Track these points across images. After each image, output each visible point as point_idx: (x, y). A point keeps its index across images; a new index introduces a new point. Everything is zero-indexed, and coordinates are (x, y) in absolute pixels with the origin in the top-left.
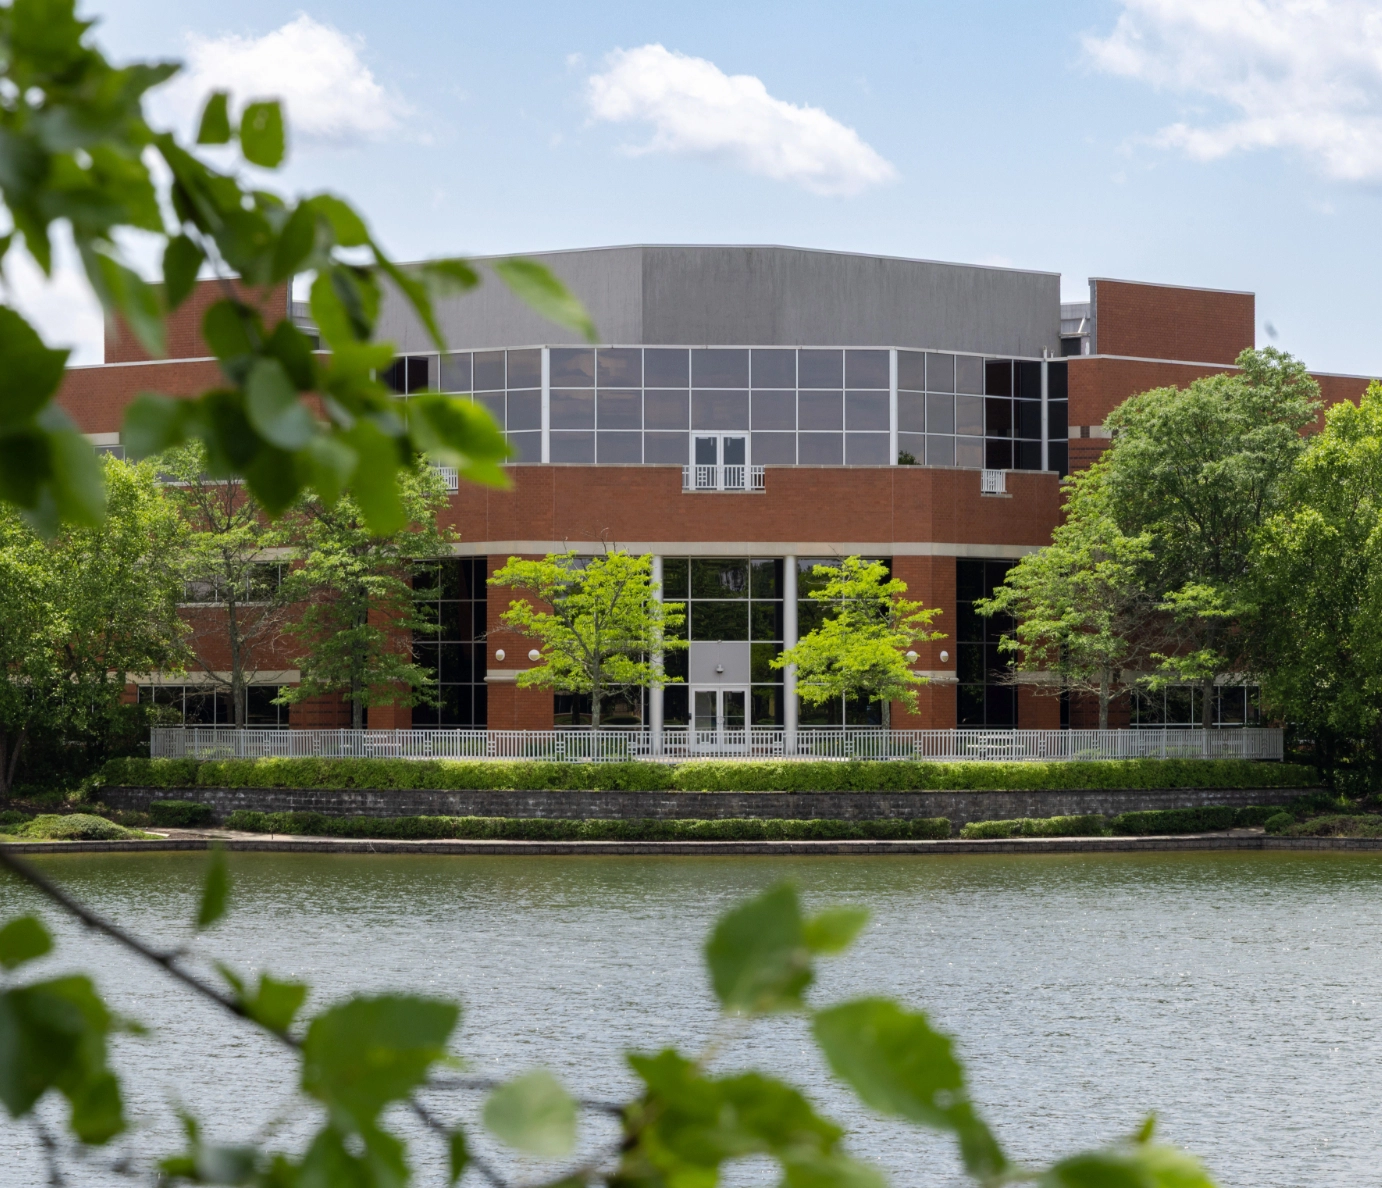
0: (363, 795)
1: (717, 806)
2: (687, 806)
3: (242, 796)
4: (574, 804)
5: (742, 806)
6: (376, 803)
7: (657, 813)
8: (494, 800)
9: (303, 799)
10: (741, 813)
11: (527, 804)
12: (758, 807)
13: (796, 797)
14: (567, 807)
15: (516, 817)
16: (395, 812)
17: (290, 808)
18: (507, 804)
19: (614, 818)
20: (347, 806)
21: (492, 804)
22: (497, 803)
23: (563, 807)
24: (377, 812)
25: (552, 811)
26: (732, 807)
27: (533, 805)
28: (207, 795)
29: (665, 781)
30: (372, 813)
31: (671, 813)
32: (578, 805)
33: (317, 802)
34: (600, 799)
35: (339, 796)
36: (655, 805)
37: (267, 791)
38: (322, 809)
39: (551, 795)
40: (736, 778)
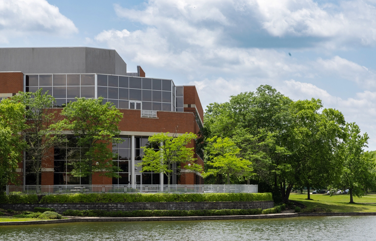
0: (116, 204)
1: (218, 206)
2: (211, 206)
3: (66, 205)
4: (183, 206)
5: (223, 206)
6: (121, 206)
7: (204, 208)
8: (161, 205)
9: (92, 206)
10: (222, 208)
11: (170, 206)
12: (226, 206)
13: (233, 203)
14: (181, 207)
15: (167, 210)
16: (128, 209)
17: (87, 209)
18: (164, 206)
19: (194, 210)
20: (110, 208)
21: (160, 206)
22: (161, 206)
23: (180, 207)
24: (122, 209)
25: (177, 208)
26: (221, 206)
27: (172, 206)
28: (49, 205)
29: (204, 199)
30: (120, 209)
31: (207, 208)
32: (184, 206)
33: (98, 207)
34: (190, 204)
35: (108, 205)
36: (203, 206)
37: (77, 204)
38: (101, 209)
39: (176, 203)
40: (220, 198)
